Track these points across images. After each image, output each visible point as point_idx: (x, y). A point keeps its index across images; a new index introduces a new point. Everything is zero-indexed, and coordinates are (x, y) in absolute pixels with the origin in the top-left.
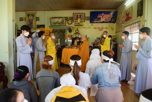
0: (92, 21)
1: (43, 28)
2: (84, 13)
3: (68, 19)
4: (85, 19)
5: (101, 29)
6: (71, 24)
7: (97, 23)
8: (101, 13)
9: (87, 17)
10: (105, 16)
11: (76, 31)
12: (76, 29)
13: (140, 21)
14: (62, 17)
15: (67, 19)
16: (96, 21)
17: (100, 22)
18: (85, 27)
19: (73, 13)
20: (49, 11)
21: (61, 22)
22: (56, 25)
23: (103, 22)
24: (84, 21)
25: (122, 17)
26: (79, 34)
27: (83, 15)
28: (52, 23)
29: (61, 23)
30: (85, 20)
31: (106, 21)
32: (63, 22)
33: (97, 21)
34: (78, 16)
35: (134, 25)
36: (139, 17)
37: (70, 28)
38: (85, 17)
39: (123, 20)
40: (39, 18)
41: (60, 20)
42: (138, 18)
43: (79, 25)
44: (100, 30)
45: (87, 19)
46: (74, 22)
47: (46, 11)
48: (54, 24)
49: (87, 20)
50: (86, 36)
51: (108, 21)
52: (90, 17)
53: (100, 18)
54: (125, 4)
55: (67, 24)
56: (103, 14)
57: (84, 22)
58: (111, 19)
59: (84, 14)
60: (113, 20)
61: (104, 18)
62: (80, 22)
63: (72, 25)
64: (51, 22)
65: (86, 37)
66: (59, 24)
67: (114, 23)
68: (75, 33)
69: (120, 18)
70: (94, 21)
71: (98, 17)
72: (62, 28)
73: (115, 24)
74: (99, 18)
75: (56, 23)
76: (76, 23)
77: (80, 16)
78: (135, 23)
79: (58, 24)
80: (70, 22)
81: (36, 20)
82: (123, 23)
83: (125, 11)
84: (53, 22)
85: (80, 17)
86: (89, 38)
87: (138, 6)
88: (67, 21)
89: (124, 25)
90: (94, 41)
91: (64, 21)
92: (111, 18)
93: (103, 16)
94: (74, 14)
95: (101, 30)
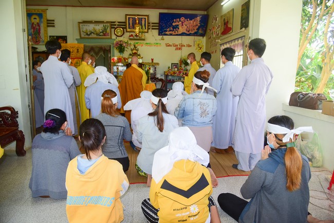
0: (162, 32)
1: (64, 42)
2: (148, 16)
3: (115, 25)
4: (150, 26)
5: (179, 47)
6: (121, 36)
7: (171, 35)
8: (179, 16)
9: (153, 23)
10: (186, 22)
11: (132, 50)
12: (132, 47)
13: (244, 36)
14: (102, 22)
15: (112, 25)
16: (170, 31)
17: (177, 33)
18: (150, 44)
19: (126, 15)
20: (75, 8)
21: (101, 31)
22: (90, 36)
23: (183, 34)
24: (146, 30)
25: (216, 25)
26: (139, 55)
27: (145, 19)
28: (82, 33)
29: (101, 34)
30: (149, 29)
31: (189, 31)
32: (104, 32)
33: (172, 31)
34: (135, 21)
35: (236, 42)
36: (244, 29)
37: (121, 45)
38: (149, 23)
39: (218, 33)
40: (54, 21)
41: (99, 28)
42: (241, 30)
43: (138, 38)
44: (177, 49)
45: (153, 26)
46: (128, 32)
47: (68, 7)
48: (87, 34)
49: (153, 29)
50: (152, 60)
51: (192, 33)
52: (159, 23)
53: (178, 25)
54: (222, 4)
55: (114, 37)
56: (183, 19)
57: (147, 32)
58: (198, 29)
59: (146, 17)
60: (200, 32)
61: (184, 26)
62: (140, 32)
63: (125, 38)
64: (81, 31)
65: (152, 62)
66: (97, 34)
67: (202, 37)
68: (130, 55)
69: (213, 28)
70: (166, 31)
71: (174, 24)
72: (104, 43)
73: (205, 38)
74: (176, 25)
75: (90, 34)
76: (131, 33)
77: (139, 21)
78: (238, 39)
79: (95, 36)
80: (119, 31)
81: (48, 26)
82: (219, 38)
83: (222, 17)
84: (84, 30)
85: (139, 23)
86: (158, 64)
87: (242, 11)
88: (113, 30)
89: (219, 41)
90: (166, 70)
91: (108, 30)
92: (197, 27)
93: (182, 23)
94: (128, 17)
95: (180, 49)
